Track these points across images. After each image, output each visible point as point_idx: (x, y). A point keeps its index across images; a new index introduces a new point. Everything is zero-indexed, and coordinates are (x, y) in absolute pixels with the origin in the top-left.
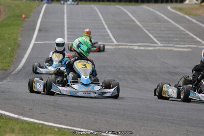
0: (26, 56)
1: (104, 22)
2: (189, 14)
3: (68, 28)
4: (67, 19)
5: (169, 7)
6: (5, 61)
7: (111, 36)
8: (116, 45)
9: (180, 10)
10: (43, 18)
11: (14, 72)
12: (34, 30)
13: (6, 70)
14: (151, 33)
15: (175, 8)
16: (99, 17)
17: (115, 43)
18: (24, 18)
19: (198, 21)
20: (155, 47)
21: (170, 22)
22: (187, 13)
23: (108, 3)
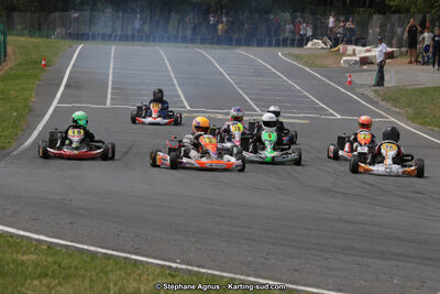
0: (40, 127)
1: (173, 75)
2: (311, 66)
3: (113, 83)
4: (114, 68)
5: (280, 53)
6: (4, 133)
7: (183, 98)
8: (189, 112)
9: (297, 58)
10: (74, 66)
11: (14, 153)
12: (60, 85)
13: (3, 148)
14: (247, 94)
15: (289, 55)
16: (166, 67)
17: (188, 108)
18: (45, 65)
19: (325, 76)
20: (252, 115)
21: (279, 77)
22: (306, 64)
23: (184, 45)
